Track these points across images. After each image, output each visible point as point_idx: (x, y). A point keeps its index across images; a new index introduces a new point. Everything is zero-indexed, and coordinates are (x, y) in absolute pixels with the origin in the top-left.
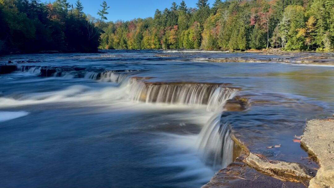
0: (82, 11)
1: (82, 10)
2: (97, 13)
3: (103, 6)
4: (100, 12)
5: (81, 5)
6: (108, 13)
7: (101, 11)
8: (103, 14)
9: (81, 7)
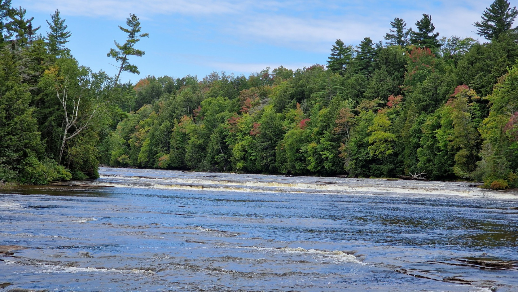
0: (66, 45)
1: (64, 42)
2: (109, 51)
3: (127, 31)
4: (118, 50)
5: (64, 25)
6: (144, 53)
7: (122, 44)
8: (128, 57)
9: (65, 32)
